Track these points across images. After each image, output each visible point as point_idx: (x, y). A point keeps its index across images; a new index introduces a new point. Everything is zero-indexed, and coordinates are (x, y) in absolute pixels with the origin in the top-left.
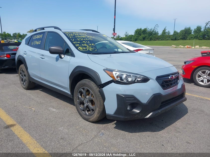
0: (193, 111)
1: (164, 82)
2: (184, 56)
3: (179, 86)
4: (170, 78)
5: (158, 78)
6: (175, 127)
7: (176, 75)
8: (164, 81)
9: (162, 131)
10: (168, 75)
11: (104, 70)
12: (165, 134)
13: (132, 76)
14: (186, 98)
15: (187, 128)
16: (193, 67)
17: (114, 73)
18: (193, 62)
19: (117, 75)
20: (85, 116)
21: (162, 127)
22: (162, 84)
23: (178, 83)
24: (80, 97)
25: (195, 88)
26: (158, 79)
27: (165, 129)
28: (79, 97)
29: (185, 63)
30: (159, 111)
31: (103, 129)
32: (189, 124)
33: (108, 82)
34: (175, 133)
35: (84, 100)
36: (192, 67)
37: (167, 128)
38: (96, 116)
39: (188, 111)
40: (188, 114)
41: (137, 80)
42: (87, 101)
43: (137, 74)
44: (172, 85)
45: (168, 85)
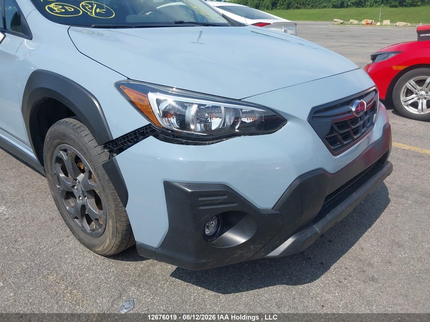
0: (402, 197)
1: (336, 128)
2: (360, 43)
3: (376, 133)
4: (354, 109)
5: (315, 113)
6: (361, 260)
7: (369, 98)
8: (336, 124)
9: (323, 278)
10: (349, 101)
11: (118, 85)
12: (330, 292)
13: (223, 109)
14: (392, 165)
15: (394, 261)
16: (395, 67)
17: (152, 97)
18: (396, 54)
19: (163, 106)
20: (82, 235)
21: (322, 263)
22: (329, 134)
23: (373, 124)
24: (62, 175)
25: (397, 122)
26: (317, 115)
27: (329, 268)
28: (58, 178)
29: (374, 57)
30: (317, 228)
31: (133, 283)
32: (400, 246)
33: (134, 132)
34: (362, 286)
35: (73, 186)
36: (391, 68)
37: (336, 265)
38: (109, 241)
39: (390, 196)
40: (391, 207)
41: (243, 122)
42: (82, 190)
43: (239, 102)
44: (358, 133)
45: (346, 136)
